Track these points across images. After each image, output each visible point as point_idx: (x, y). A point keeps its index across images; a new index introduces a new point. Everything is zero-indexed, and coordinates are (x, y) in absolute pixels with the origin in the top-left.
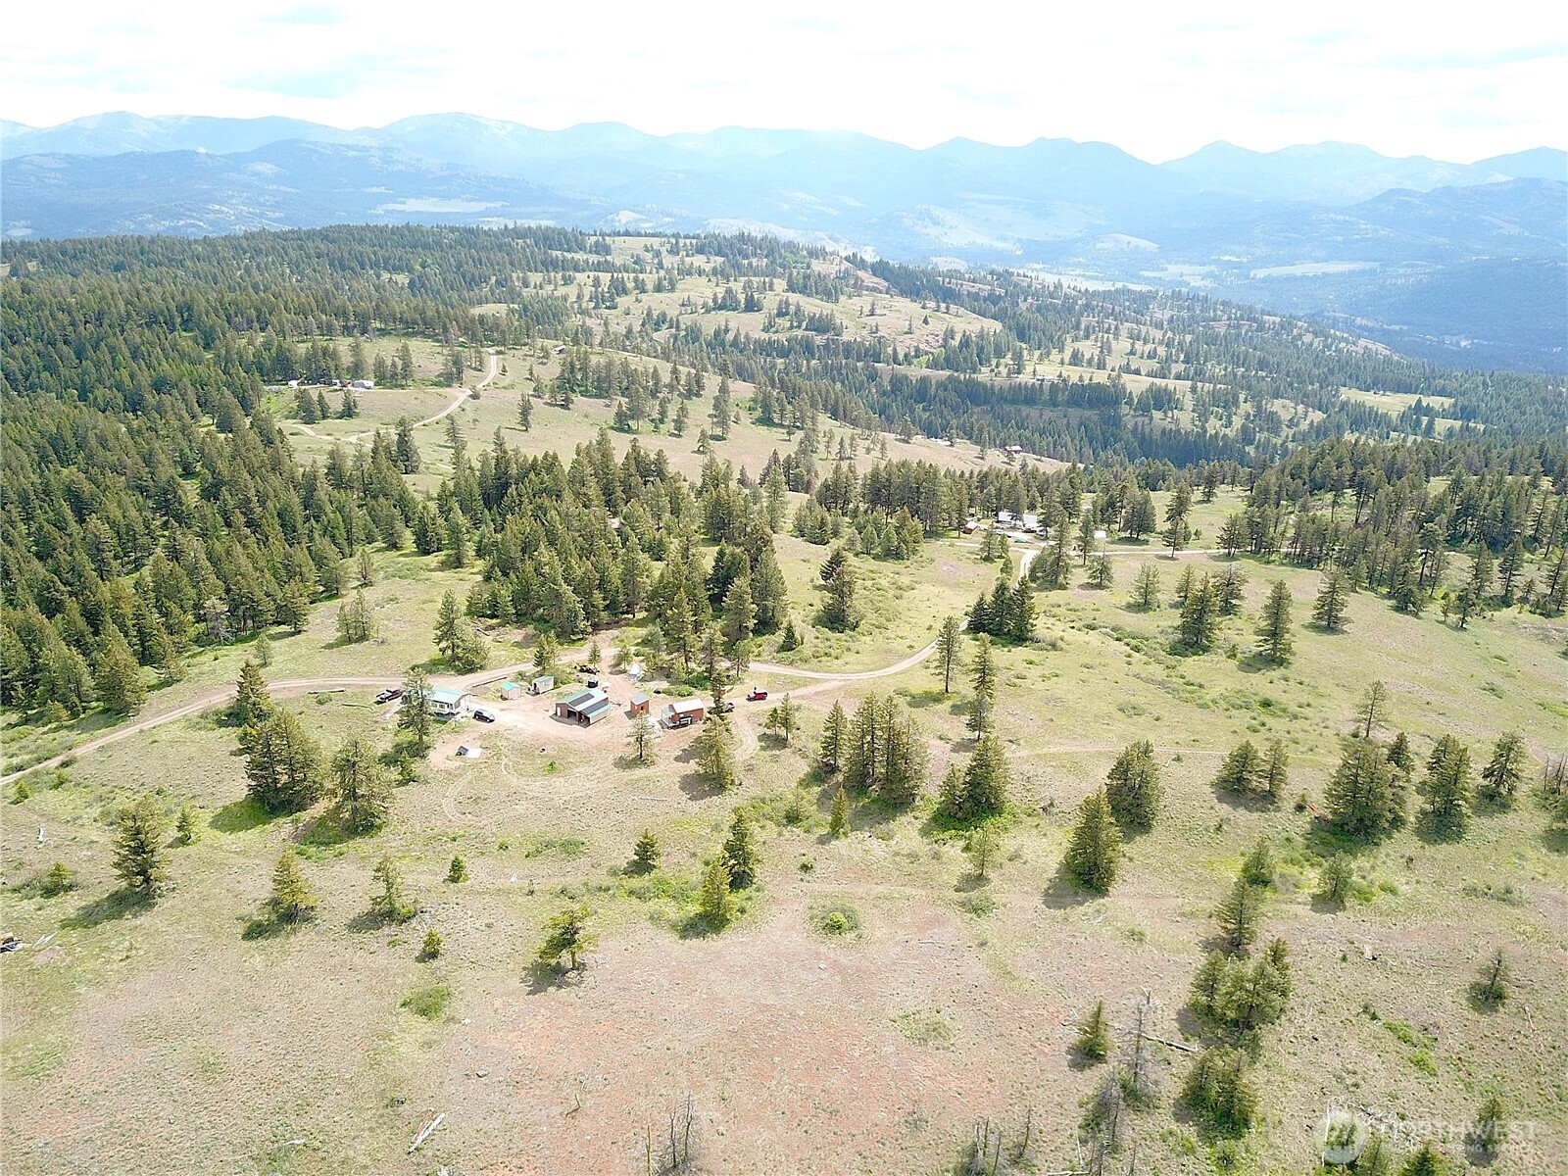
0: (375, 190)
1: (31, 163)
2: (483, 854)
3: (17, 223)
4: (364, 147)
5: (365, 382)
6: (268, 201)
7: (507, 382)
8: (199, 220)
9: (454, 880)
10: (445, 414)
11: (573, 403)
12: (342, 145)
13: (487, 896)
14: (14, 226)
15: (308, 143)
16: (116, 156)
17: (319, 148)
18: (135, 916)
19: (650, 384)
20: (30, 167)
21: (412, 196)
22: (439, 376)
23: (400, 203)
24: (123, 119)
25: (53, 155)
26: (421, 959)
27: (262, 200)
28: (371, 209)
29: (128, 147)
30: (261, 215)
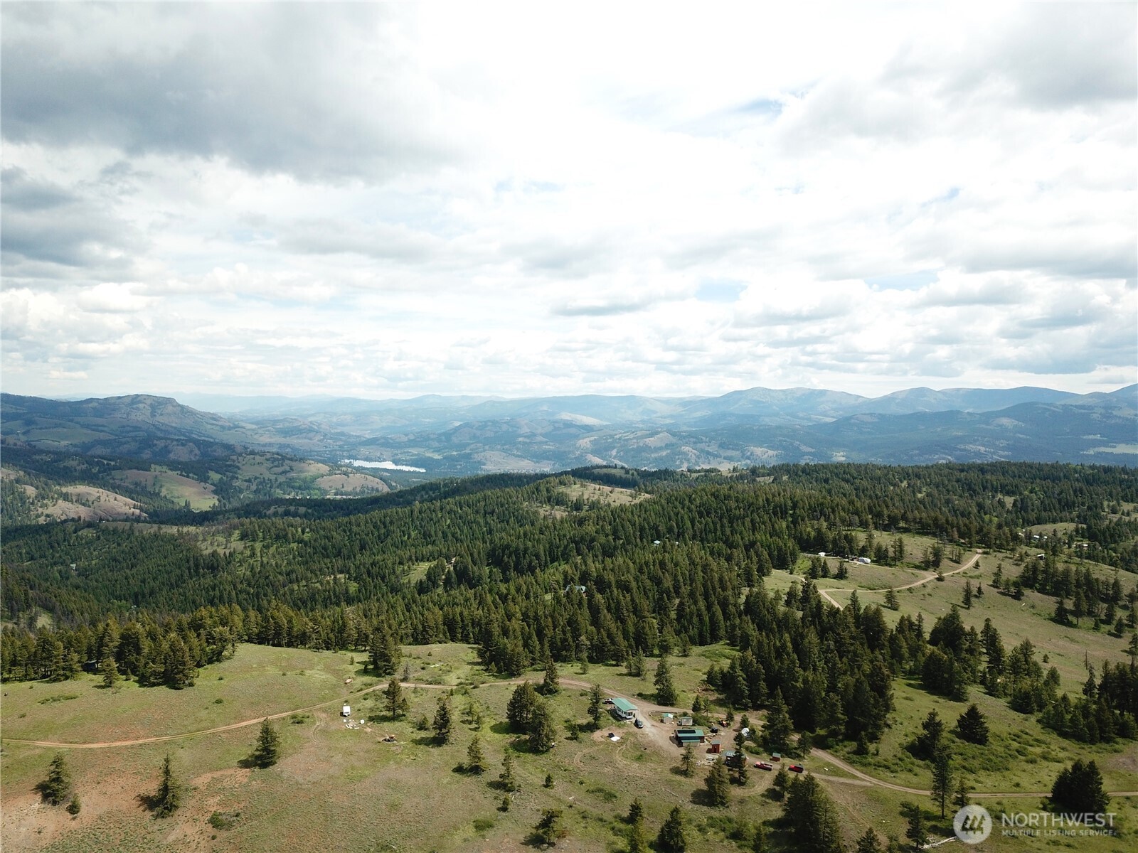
0: (1091, 437)
1: (857, 419)
2: (571, 782)
3: (838, 454)
4: (1089, 406)
5: (865, 559)
6: (1002, 444)
7: (977, 572)
8: (949, 455)
9: (546, 786)
10: (908, 587)
11: (1023, 595)
12: (1072, 405)
13: (551, 799)
14: (836, 455)
15: (1044, 404)
16: (909, 415)
17: (1052, 408)
18: (432, 747)
19: (1111, 592)
20: (856, 421)
21: (1123, 442)
22: (922, 562)
23: (1111, 447)
24: (922, 392)
25: (871, 414)
26: (499, 809)
27: (997, 443)
28: (1083, 450)
29: (921, 409)
30: (994, 453)
